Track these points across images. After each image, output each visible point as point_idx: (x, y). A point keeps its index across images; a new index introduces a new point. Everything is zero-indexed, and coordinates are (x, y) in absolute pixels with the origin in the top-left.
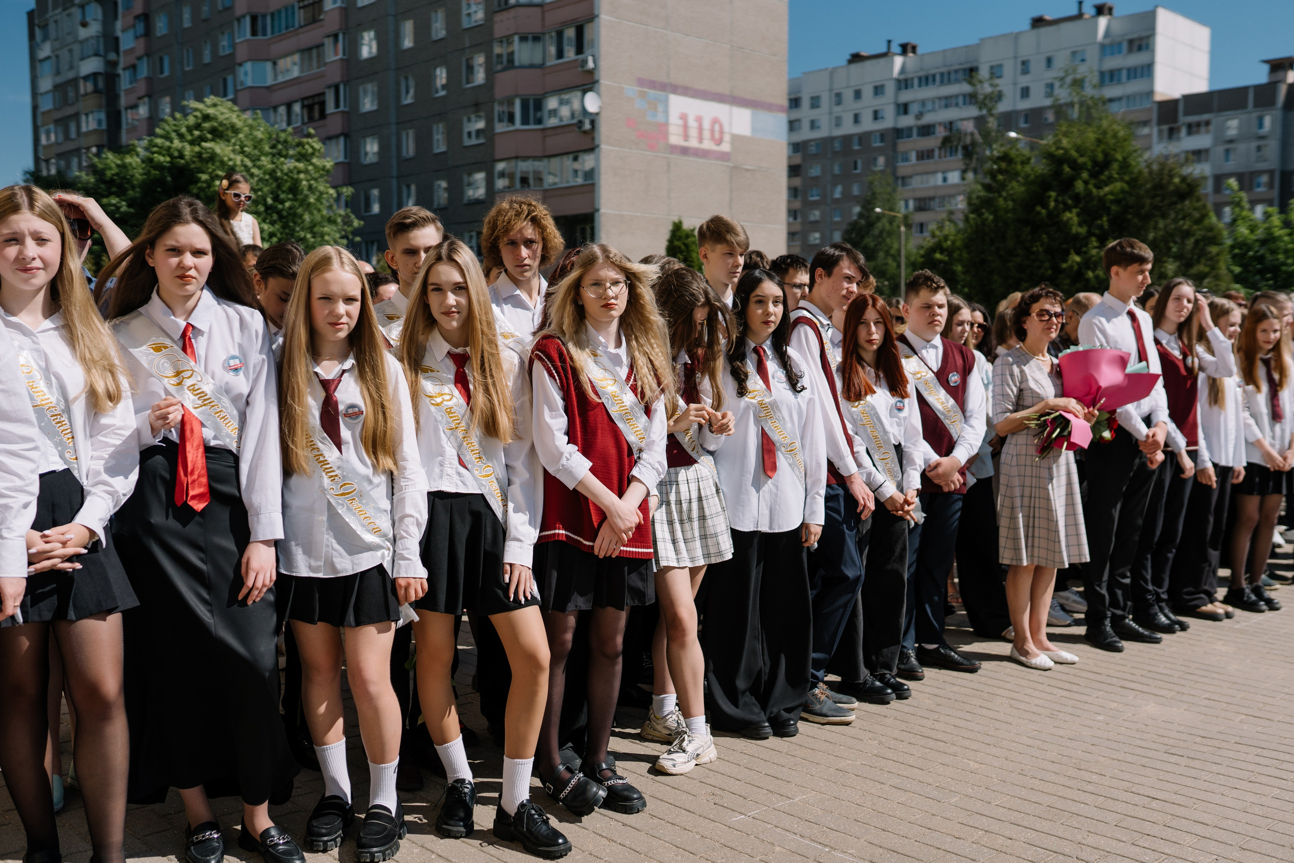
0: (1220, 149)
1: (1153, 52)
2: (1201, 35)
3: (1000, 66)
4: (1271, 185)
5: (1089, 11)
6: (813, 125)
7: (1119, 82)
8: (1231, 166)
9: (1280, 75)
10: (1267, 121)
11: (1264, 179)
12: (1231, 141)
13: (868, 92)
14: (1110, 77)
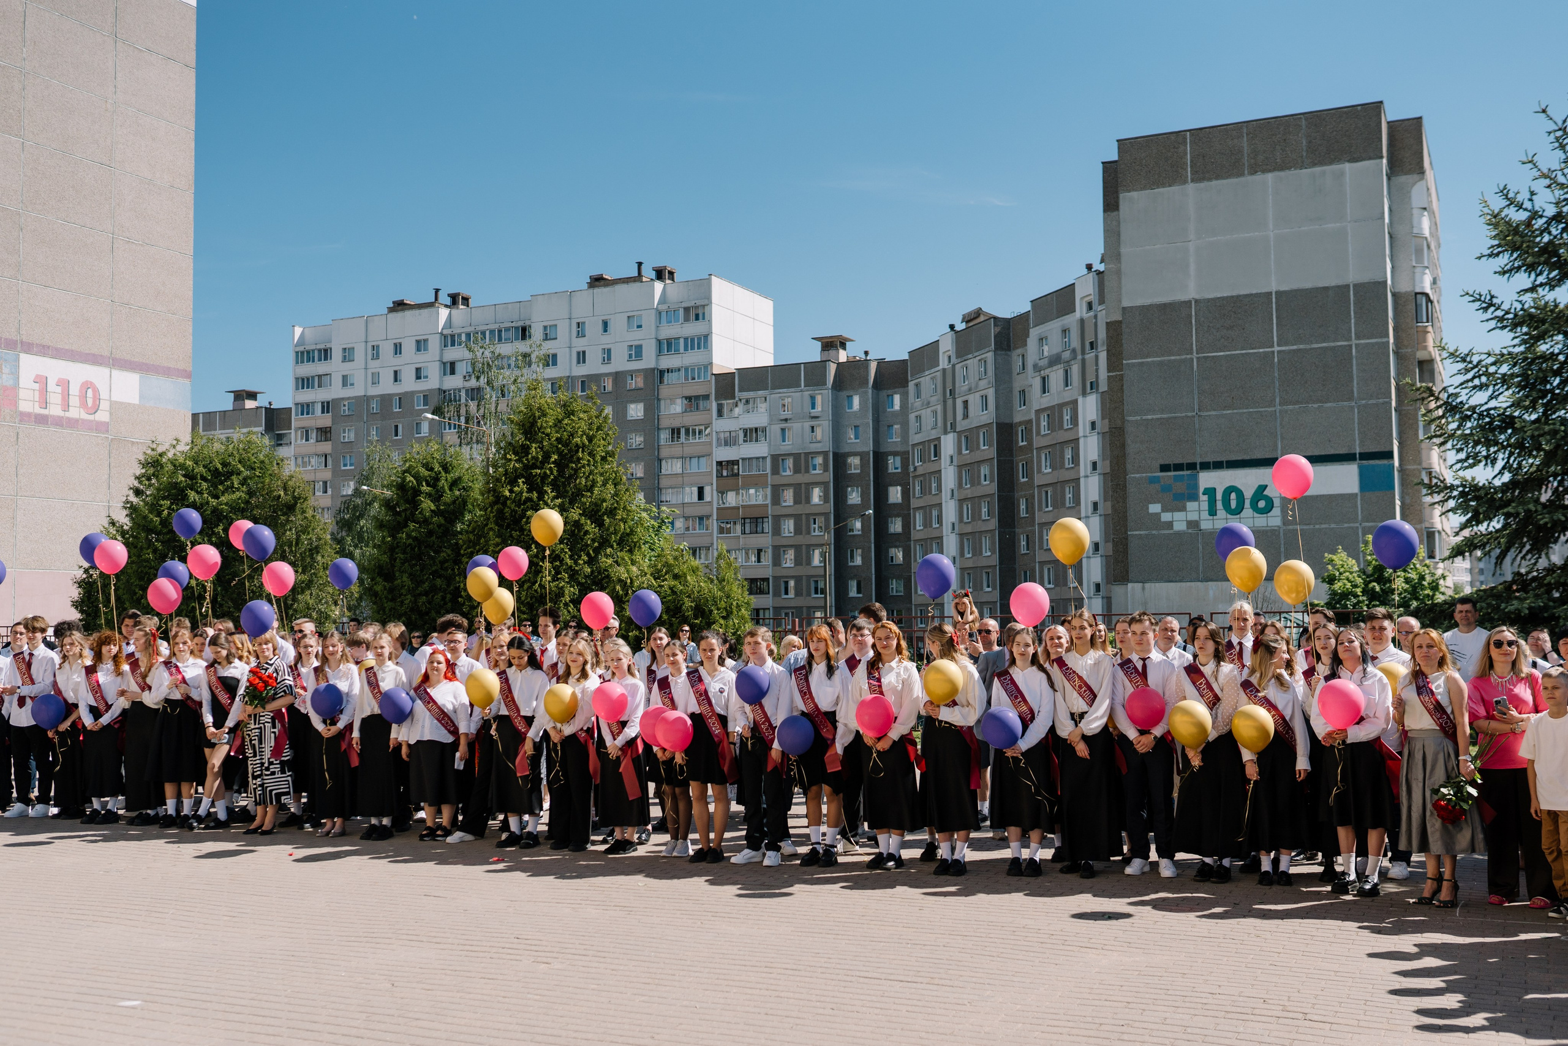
0: (776, 429)
1: (710, 321)
2: (764, 307)
3: (556, 325)
4: (826, 469)
5: (648, 273)
6: (345, 381)
7: (677, 351)
8: (787, 447)
9: (832, 352)
10: (819, 399)
11: (819, 460)
12: (786, 420)
13: (409, 346)
14: (666, 346)
